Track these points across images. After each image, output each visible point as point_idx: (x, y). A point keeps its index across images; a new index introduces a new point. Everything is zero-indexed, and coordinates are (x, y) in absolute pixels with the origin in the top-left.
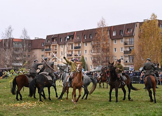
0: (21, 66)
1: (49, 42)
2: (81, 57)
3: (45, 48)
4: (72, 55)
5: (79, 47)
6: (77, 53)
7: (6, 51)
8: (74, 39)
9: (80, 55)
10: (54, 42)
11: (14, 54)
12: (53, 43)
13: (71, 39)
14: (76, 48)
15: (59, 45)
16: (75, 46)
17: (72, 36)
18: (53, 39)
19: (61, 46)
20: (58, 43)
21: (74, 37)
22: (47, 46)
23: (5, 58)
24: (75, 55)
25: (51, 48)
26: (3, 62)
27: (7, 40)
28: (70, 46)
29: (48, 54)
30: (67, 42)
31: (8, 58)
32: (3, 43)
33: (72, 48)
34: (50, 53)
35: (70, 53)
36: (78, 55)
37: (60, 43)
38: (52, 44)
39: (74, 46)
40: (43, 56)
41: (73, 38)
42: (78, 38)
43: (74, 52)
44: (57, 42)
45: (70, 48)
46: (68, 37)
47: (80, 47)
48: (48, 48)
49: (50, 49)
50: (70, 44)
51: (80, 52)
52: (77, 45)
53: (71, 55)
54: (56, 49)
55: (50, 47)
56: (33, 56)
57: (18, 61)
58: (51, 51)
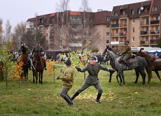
0: (80, 47)
1: (116, 15)
2: (159, 34)
3: (112, 23)
4: (148, 33)
5: (157, 22)
6: (155, 29)
7: (61, 27)
8: (150, 11)
9: (159, 32)
10: (123, 16)
11: (71, 32)
12: (121, 16)
13: (146, 11)
14: (152, 22)
15: (130, 19)
16: (152, 20)
17: (148, 6)
18: (122, 11)
19: (132, 21)
20: (128, 17)
21: (151, 9)
22: (113, 20)
23: (60, 37)
24: (152, 33)
25: (119, 23)
26: (57, 42)
27: (62, 13)
28: (145, 20)
29: (115, 32)
30: (141, 14)
31: (63, 36)
32: (58, 17)
33: (147, 23)
34: (117, 30)
35: (145, 30)
36: (156, 32)
37: (132, 17)
38: (120, 18)
39: (150, 20)
40: (108, 33)
41: (148, 10)
42: (156, 9)
43: (150, 29)
44: (126, 15)
45: (145, 23)
46: (142, 8)
47: (159, 21)
48: (115, 23)
49: (117, 25)
50: (145, 17)
51: (159, 28)
52: (155, 19)
53: (146, 33)
54: (126, 25)
55: (117, 22)
56: (96, 34)
57: (76, 41)
58: (119, 27)
